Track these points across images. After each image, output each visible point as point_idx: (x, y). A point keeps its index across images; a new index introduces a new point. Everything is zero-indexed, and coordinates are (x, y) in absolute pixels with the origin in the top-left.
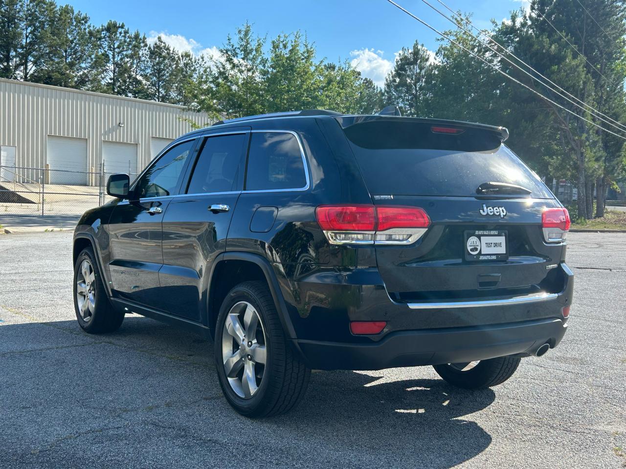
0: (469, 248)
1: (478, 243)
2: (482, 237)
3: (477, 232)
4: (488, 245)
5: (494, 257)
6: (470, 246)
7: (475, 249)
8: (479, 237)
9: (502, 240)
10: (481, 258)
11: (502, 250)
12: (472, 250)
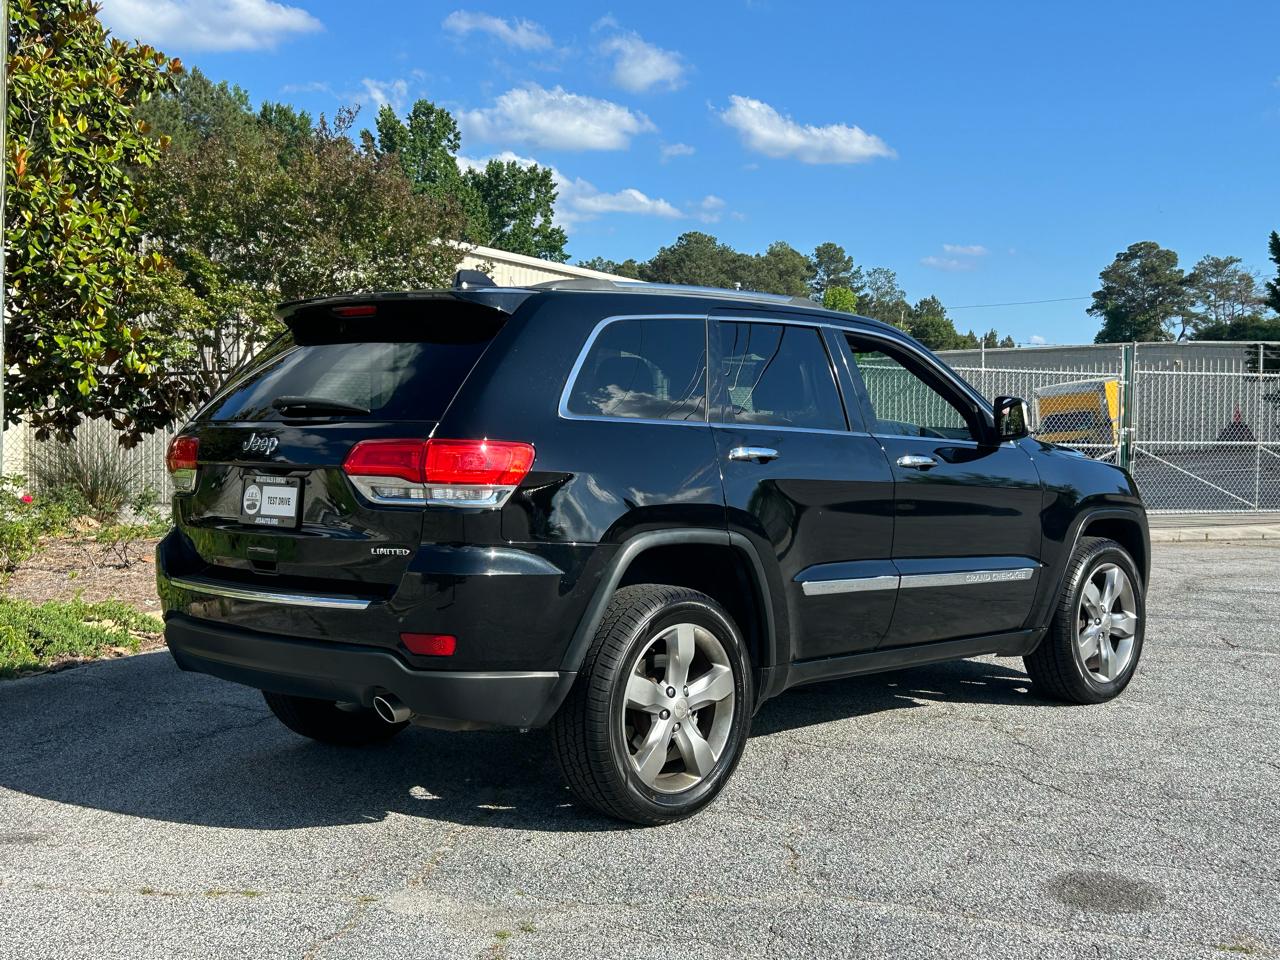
0: (246, 503)
1: (259, 497)
2: (265, 488)
3: (258, 479)
4: (272, 500)
5: (275, 522)
6: (248, 500)
7: (253, 506)
8: (261, 486)
9: (292, 493)
10: (259, 521)
11: (290, 511)
12: (249, 507)
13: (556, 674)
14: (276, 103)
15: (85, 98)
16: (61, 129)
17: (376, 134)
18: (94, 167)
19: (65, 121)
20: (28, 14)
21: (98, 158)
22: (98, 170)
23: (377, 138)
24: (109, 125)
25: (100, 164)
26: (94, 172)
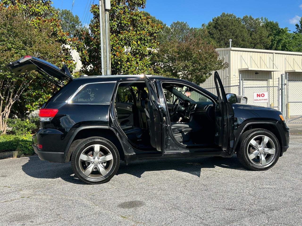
13: (63, 153)
14: (270, 21)
15: (139, 37)
16: (134, 44)
17: (300, 25)
18: (142, 51)
19: (135, 43)
20: (128, 22)
21: (143, 49)
22: (143, 52)
23: (300, 26)
24: (146, 42)
25: (143, 50)
26: (142, 52)
